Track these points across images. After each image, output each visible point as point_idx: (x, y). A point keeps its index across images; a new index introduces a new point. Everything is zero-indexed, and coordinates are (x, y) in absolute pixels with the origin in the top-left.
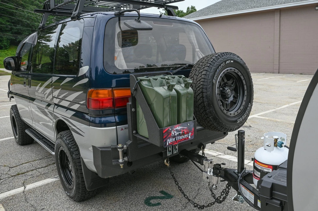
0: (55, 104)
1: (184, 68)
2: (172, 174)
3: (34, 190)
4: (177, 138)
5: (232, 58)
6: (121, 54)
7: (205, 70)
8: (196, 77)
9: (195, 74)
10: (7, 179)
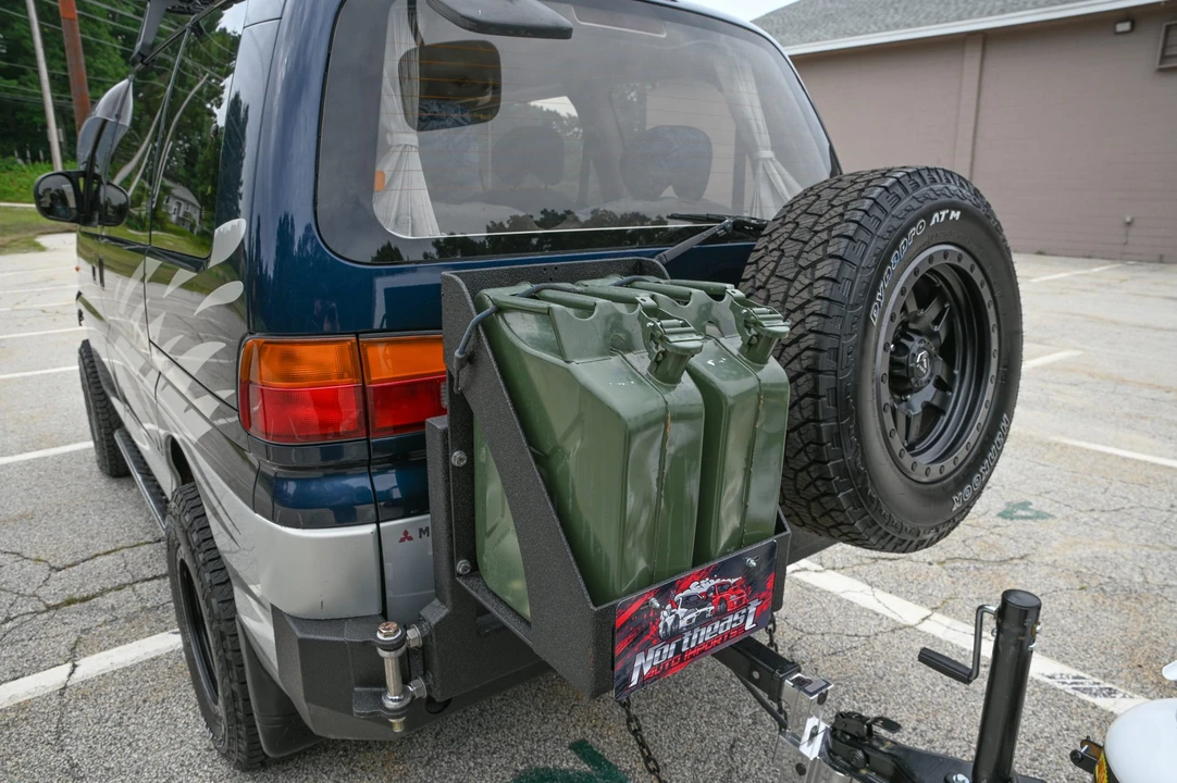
1: (714, 238)
2: (634, 726)
3: (102, 683)
4: (686, 641)
5: (955, 199)
6: (415, 161)
7: (832, 256)
8: (783, 289)
9: (773, 273)
10: (28, 618)
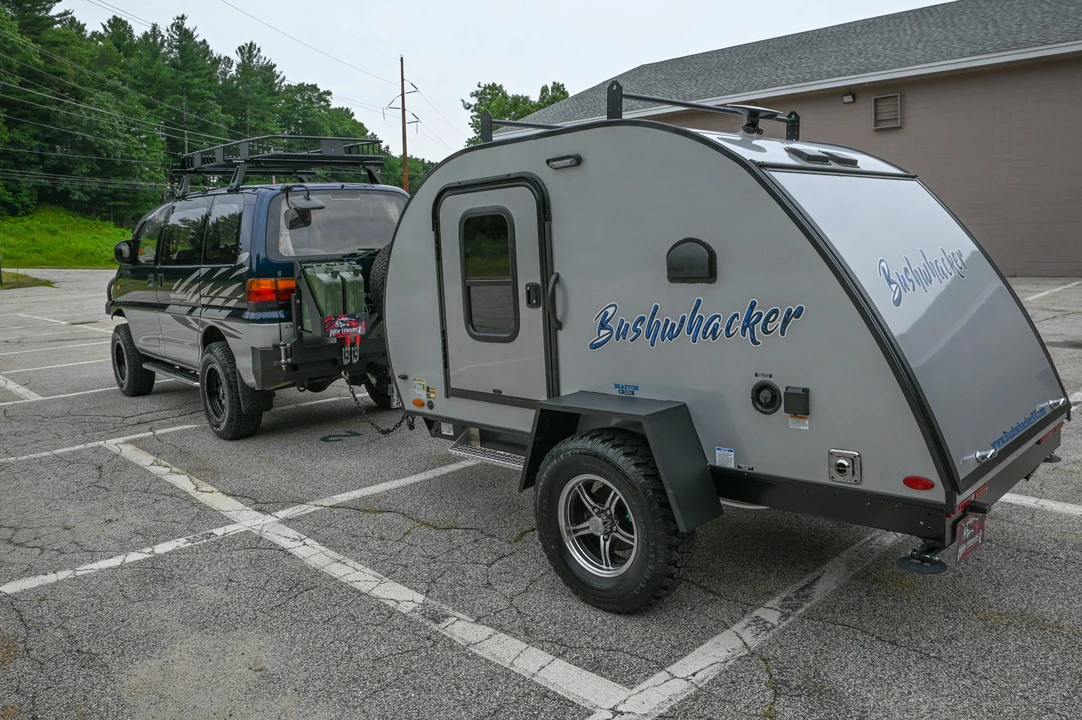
0: (204, 306)
3: (168, 434)
